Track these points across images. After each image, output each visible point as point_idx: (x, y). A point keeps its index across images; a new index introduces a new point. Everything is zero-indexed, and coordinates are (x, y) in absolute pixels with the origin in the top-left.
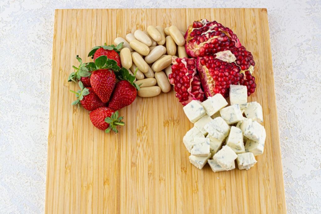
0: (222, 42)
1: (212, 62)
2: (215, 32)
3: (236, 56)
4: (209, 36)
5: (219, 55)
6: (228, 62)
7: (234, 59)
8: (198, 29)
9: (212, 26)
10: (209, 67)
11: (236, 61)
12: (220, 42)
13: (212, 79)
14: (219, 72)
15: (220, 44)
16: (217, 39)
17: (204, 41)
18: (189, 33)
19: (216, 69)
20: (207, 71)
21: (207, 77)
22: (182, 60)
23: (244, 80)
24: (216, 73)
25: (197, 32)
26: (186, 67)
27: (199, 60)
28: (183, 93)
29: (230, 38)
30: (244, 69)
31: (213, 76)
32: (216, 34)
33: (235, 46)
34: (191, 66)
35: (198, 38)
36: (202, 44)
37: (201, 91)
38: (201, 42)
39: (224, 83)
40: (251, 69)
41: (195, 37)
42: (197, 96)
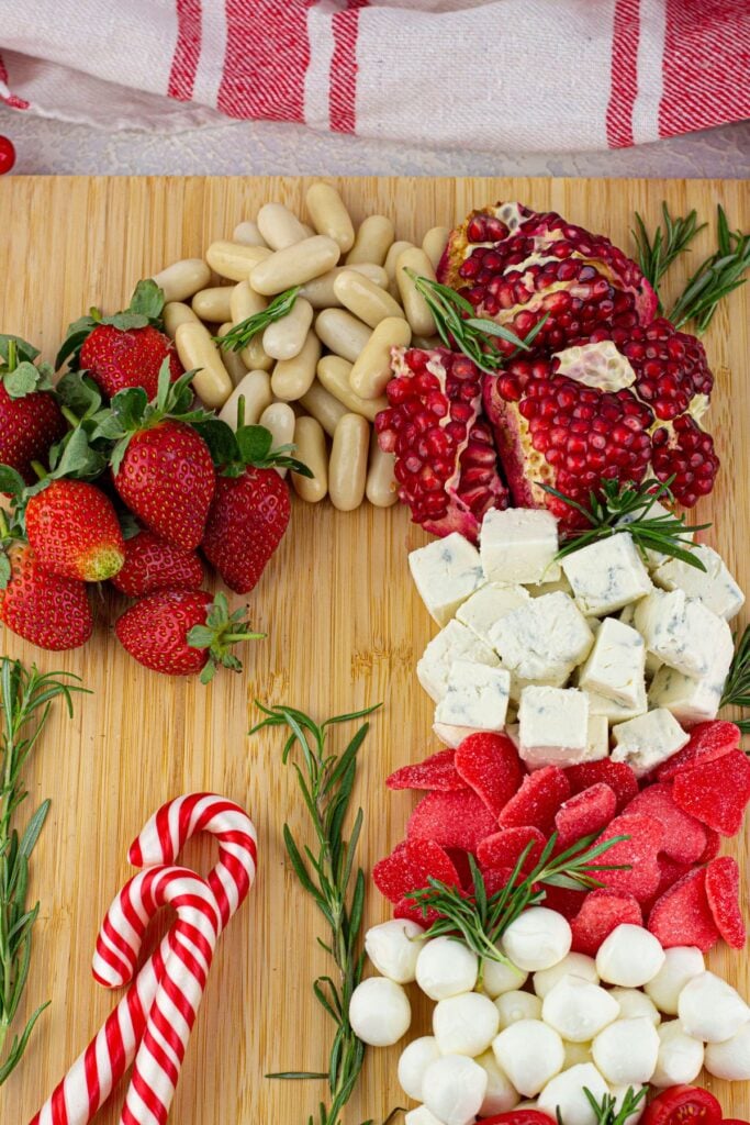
0: (587, 302)
1: (540, 394)
2: (556, 263)
3: (636, 366)
4: (535, 280)
5: (572, 361)
6: (604, 390)
7: (629, 376)
8: (488, 245)
9: (543, 235)
10: (530, 412)
11: (636, 384)
12: (575, 305)
13: (542, 460)
14: (569, 434)
15: (579, 310)
16: (565, 294)
17: (517, 300)
18: (455, 262)
19: (556, 421)
20: (523, 427)
21: (524, 452)
22: (428, 360)
23: (670, 453)
24: (555, 438)
25: (487, 259)
26: (443, 391)
27: (494, 383)
28: (427, 494)
29: (617, 282)
30: (666, 418)
31: (545, 450)
32: (560, 275)
33: (637, 308)
34: (464, 387)
35: (493, 289)
36: (506, 314)
37: (495, 486)
38: (502, 307)
39: (590, 475)
40: (698, 408)
41: (480, 281)
42: (478, 509)
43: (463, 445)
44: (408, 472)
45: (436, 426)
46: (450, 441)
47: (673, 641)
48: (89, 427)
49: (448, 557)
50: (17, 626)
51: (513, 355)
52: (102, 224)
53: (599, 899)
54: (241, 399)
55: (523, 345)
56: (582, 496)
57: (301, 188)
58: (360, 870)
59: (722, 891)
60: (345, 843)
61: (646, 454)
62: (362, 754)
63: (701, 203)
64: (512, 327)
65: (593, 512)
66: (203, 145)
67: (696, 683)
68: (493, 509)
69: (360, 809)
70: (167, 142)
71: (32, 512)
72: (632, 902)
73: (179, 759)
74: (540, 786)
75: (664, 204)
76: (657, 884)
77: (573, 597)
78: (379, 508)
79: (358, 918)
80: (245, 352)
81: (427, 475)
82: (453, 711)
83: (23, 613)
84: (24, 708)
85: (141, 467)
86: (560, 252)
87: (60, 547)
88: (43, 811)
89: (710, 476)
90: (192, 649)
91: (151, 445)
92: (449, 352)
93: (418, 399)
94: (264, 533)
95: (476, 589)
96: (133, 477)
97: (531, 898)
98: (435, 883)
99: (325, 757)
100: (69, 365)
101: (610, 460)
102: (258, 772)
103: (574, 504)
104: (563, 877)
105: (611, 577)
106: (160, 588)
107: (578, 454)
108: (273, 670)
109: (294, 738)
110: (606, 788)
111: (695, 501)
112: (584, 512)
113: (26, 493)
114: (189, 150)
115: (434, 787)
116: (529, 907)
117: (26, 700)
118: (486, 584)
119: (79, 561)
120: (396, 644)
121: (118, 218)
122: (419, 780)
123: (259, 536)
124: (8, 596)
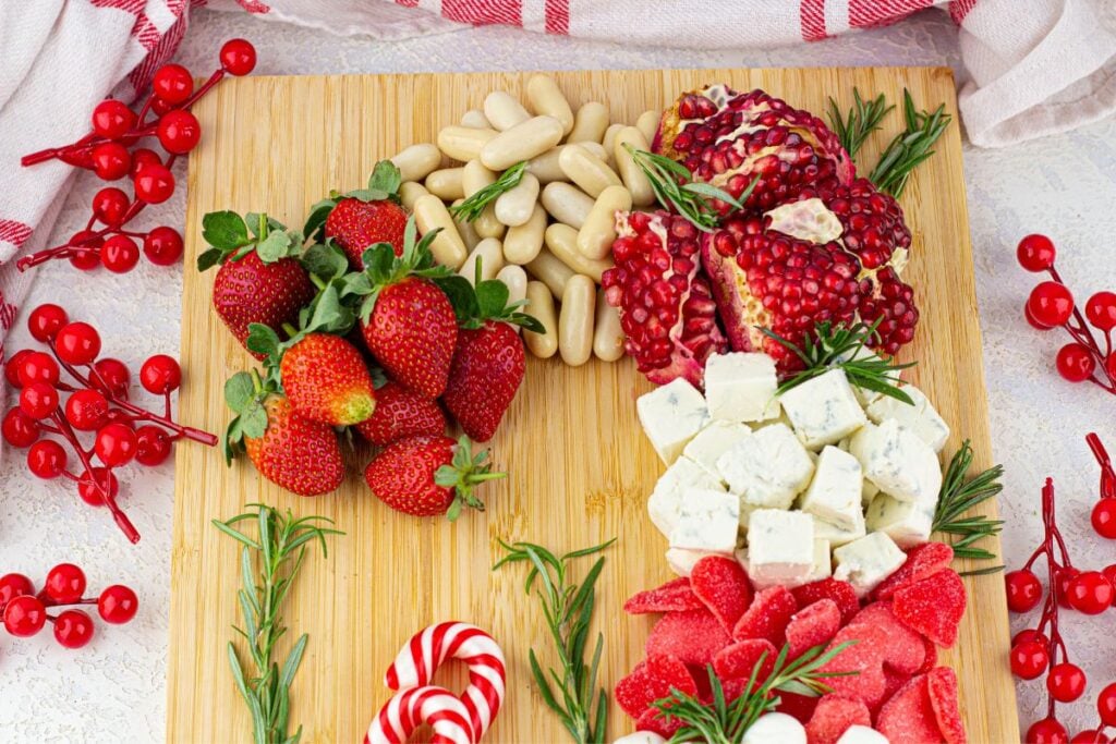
0: (794, 166)
1: (756, 246)
2: (764, 131)
3: (843, 220)
4: (746, 146)
5: (783, 218)
6: (814, 242)
7: (836, 229)
8: (699, 121)
9: (750, 109)
10: (746, 265)
11: (843, 236)
12: (784, 169)
13: (760, 307)
14: (784, 281)
15: (787, 173)
16: (774, 157)
17: (729, 166)
18: (668, 139)
19: (772, 270)
20: (740, 279)
21: (742, 301)
22: (650, 220)
23: (875, 302)
24: (772, 285)
25: (698, 133)
26: (665, 248)
27: (711, 240)
28: (653, 342)
29: (820, 150)
30: (871, 266)
31: (762, 297)
32: (768, 141)
33: (837, 174)
34: (684, 245)
35: (707, 158)
36: (721, 179)
37: (715, 334)
38: (716, 173)
39: (804, 319)
40: (899, 261)
41: (693, 152)
42: (700, 355)
43: (686, 296)
44: (635, 323)
45: (660, 278)
46: (674, 290)
47: (890, 464)
48: (339, 286)
49: (674, 400)
50: (273, 474)
51: (728, 215)
52: (338, 117)
53: (831, 703)
54: (478, 259)
55: (737, 205)
56: (797, 339)
57: (521, 82)
58: (602, 691)
59: (945, 694)
60: (587, 667)
61: (854, 300)
62: (599, 585)
63: (889, 87)
64: (726, 189)
65: (808, 354)
66: (427, 50)
67: (910, 507)
68: (715, 353)
69: (601, 635)
70: (394, 48)
71: (287, 363)
72: (862, 706)
73: (428, 594)
74: (771, 601)
75: (855, 89)
76: (883, 691)
77: (793, 429)
78: (606, 362)
79: (602, 735)
80: (478, 221)
81: (653, 324)
82: (687, 535)
83: (279, 459)
84: (281, 550)
85: (390, 317)
86: (767, 121)
87: (316, 392)
88: (302, 644)
89: (911, 325)
90: (439, 488)
91: (398, 297)
92: (669, 215)
93: (641, 256)
94: (503, 382)
95: (701, 429)
96: (383, 326)
97: (767, 703)
98: (676, 693)
99: (565, 587)
100: (315, 238)
101: (822, 305)
102: (502, 605)
103: (791, 346)
104: (796, 683)
105: (829, 409)
106: (407, 434)
107: (793, 298)
108: (512, 511)
109: (536, 571)
110: (831, 604)
111: (898, 349)
112: (800, 353)
113: (281, 346)
114: (414, 55)
115: (671, 608)
116: (765, 712)
117: (282, 543)
118: (711, 423)
119: (335, 404)
120: (627, 484)
121: (353, 111)
122: (656, 602)
123: (497, 384)
124: (266, 444)
